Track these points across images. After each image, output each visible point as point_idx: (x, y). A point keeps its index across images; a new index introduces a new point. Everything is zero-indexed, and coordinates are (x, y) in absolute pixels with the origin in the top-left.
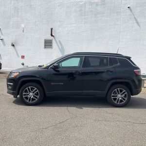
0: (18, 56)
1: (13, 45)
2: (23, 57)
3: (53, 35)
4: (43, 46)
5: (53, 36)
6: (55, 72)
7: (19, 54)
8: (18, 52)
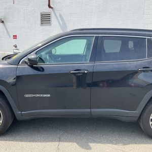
0: (10, 36)
1: (3, 22)
2: (15, 37)
3: (51, 6)
4: (39, 22)
5: (52, 8)
6: (32, 72)
7: (10, 33)
8: (9, 31)
